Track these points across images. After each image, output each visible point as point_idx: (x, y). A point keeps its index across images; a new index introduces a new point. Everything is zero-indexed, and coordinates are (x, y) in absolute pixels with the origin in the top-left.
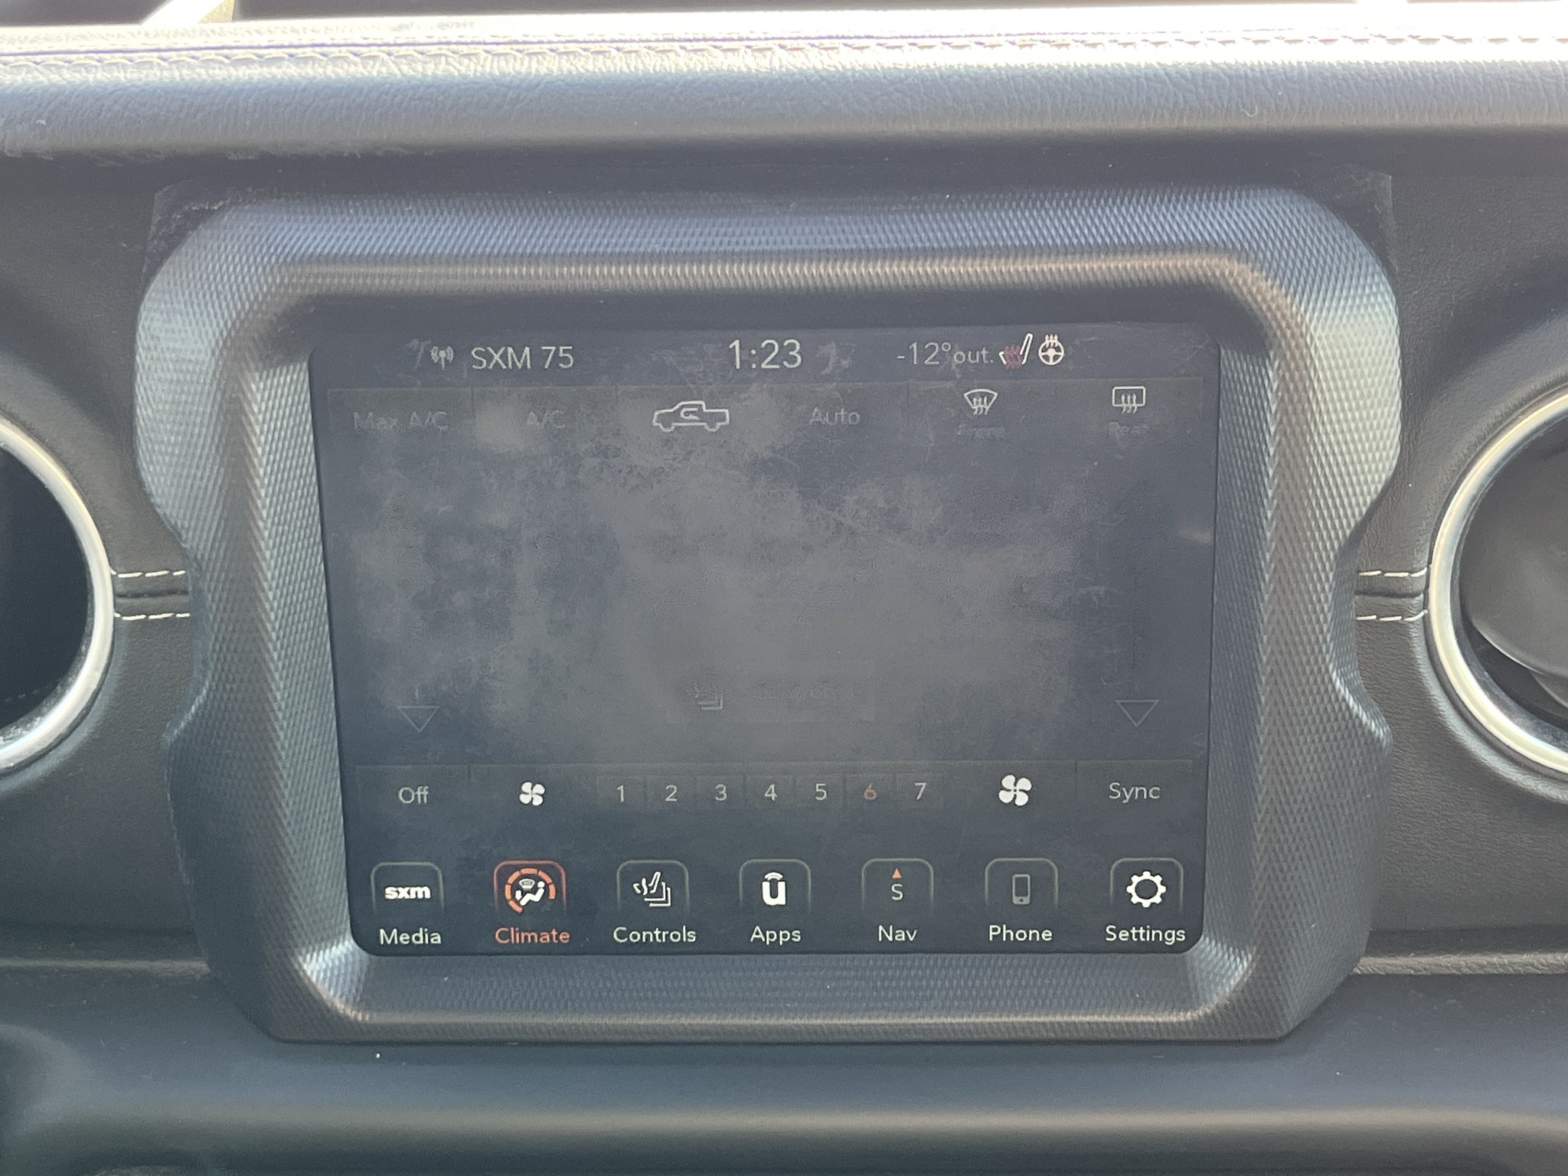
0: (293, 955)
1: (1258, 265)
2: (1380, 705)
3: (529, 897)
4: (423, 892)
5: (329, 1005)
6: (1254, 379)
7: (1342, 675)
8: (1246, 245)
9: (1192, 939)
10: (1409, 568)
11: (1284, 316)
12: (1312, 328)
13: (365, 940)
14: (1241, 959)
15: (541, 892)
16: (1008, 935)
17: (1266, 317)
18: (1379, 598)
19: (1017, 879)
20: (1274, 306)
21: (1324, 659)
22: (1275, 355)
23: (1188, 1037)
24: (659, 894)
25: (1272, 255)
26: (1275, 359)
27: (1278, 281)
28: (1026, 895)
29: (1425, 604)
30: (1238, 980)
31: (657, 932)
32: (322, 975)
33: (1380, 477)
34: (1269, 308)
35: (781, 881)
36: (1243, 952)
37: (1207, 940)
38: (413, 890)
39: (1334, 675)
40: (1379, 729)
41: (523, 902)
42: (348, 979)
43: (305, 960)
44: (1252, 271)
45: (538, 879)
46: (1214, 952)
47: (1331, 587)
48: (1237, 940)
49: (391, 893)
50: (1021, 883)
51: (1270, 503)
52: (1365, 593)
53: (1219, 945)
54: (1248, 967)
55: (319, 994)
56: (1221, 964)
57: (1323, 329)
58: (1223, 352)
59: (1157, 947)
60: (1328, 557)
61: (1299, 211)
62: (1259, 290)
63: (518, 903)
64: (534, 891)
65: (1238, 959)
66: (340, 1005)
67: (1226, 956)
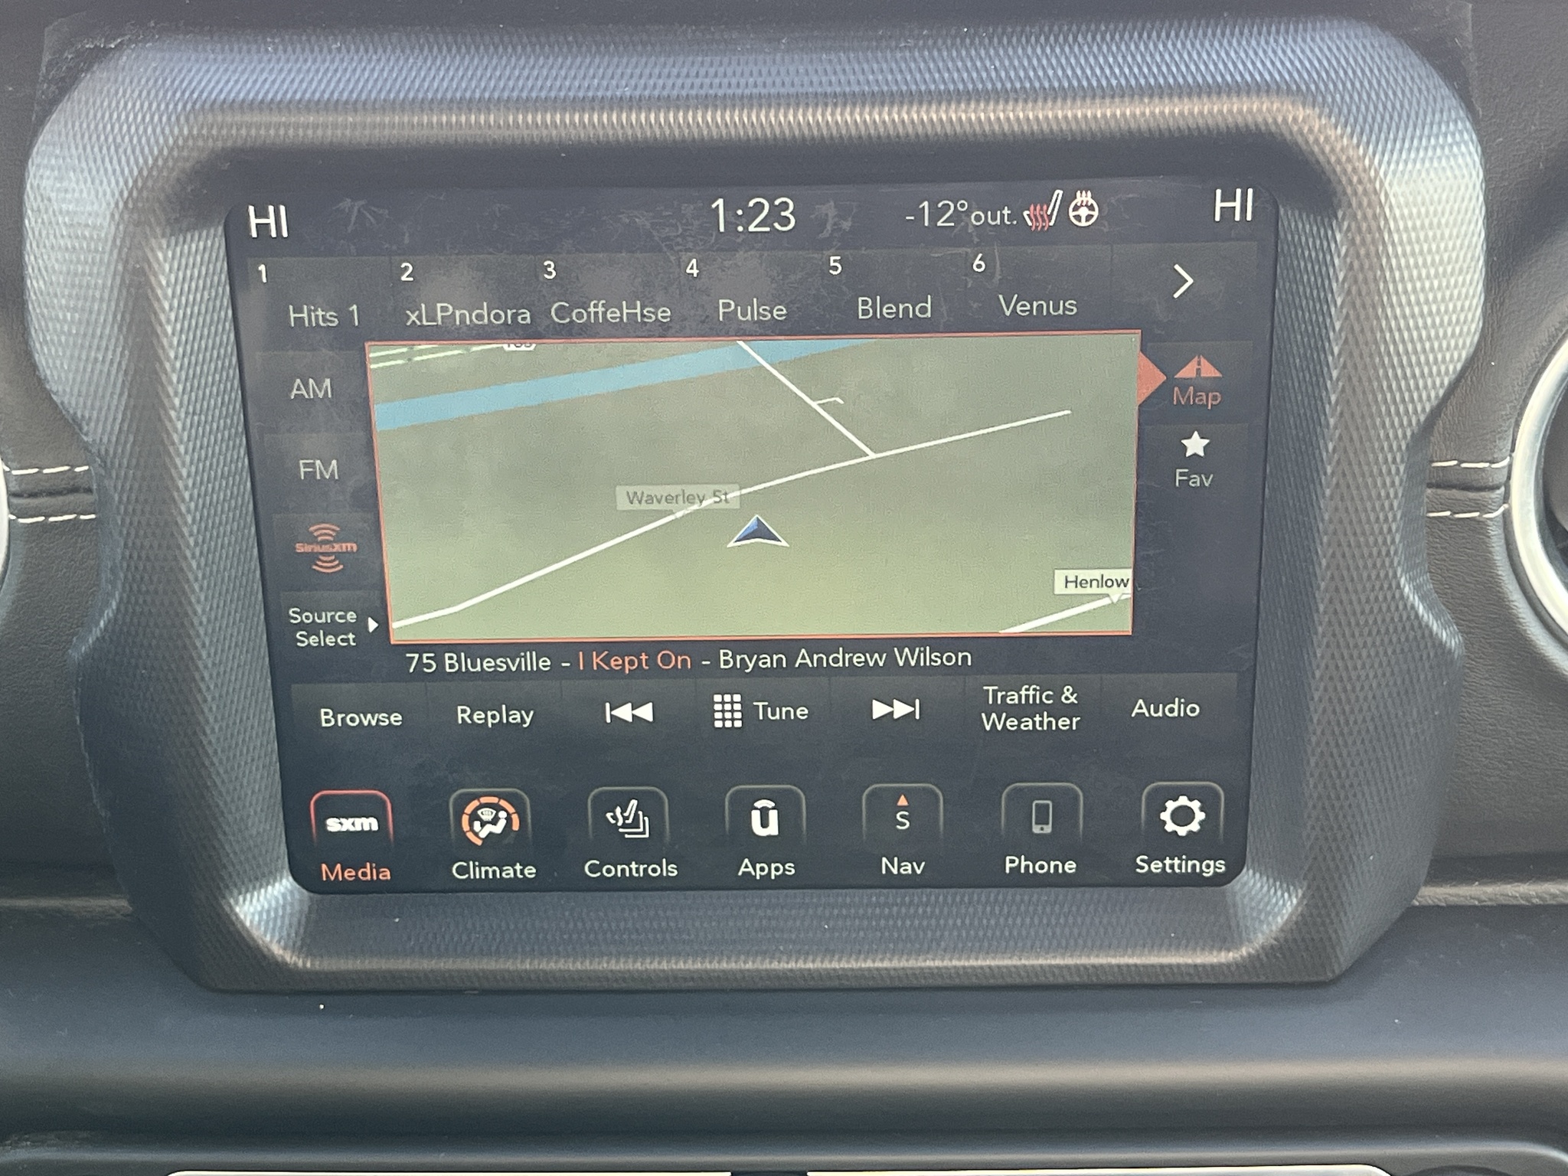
0: (224, 897)
1: (1327, 110)
2: (1453, 611)
3: (489, 828)
4: (370, 824)
5: (265, 950)
6: (1318, 242)
7: (1411, 580)
8: (1313, 87)
9: (1233, 872)
10: (1490, 458)
11: (1354, 170)
12: (1386, 184)
13: (304, 876)
14: (1290, 896)
15: (502, 823)
16: (1027, 867)
17: (1334, 171)
18: (1454, 491)
19: (1037, 805)
20: (1344, 159)
21: (1392, 562)
22: (1344, 215)
23: (1229, 980)
24: (635, 824)
25: (1342, 98)
26: (1343, 219)
27: (1349, 129)
28: (1047, 824)
29: (1506, 498)
30: (1286, 917)
31: (634, 866)
32: (257, 918)
33: (1460, 356)
34: (1339, 161)
35: (773, 808)
36: (1292, 888)
37: (1251, 872)
38: (358, 821)
39: (1403, 580)
40: (1449, 637)
41: (483, 834)
42: (287, 922)
43: (237, 902)
44: (1320, 117)
45: (497, 808)
46: (1259, 885)
47: (1401, 481)
48: (1284, 872)
49: (333, 825)
50: (1042, 811)
51: (1335, 385)
52: (1438, 486)
53: (1265, 879)
54: (1298, 904)
55: (253, 939)
56: (1266, 899)
57: (1399, 184)
58: (1282, 211)
59: (1195, 880)
60: (1400, 447)
61: (1373, 46)
62: (1327, 139)
63: (476, 834)
64: (495, 821)
65: (1286, 895)
66: (277, 950)
67: (1272, 891)
